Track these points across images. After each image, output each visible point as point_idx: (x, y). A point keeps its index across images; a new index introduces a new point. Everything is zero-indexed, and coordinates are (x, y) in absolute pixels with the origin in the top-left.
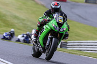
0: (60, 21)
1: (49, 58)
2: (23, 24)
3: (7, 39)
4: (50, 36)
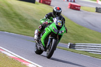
0: (59, 24)
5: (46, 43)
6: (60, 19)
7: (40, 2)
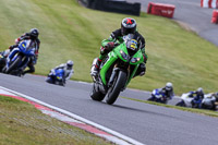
0: (132, 46)
1: (111, 102)
2: (156, 67)
3: (159, 100)
4: (115, 68)
5: (107, 79)
6: (135, 38)
7: (150, 12)
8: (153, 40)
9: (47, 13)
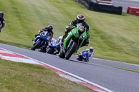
1: (68, 58)
4: (71, 41)
7: (128, 12)
8: (130, 30)
9: (62, 13)
